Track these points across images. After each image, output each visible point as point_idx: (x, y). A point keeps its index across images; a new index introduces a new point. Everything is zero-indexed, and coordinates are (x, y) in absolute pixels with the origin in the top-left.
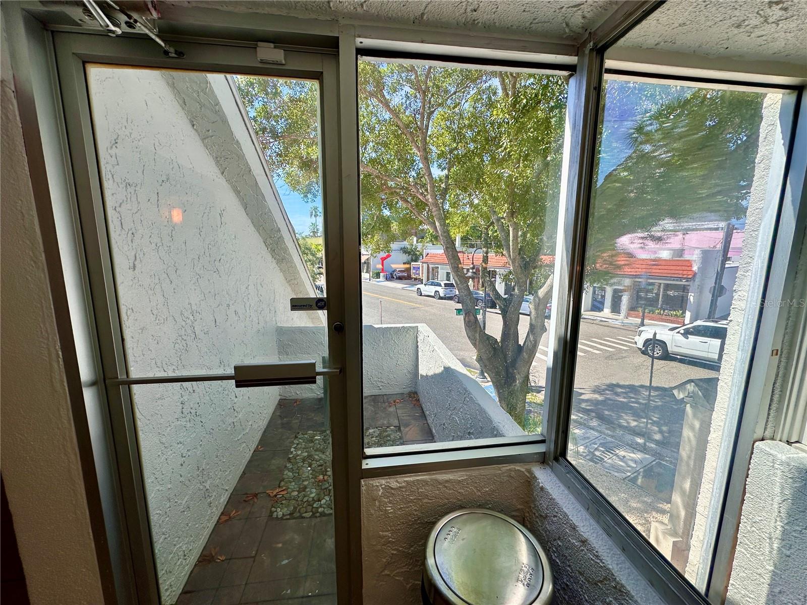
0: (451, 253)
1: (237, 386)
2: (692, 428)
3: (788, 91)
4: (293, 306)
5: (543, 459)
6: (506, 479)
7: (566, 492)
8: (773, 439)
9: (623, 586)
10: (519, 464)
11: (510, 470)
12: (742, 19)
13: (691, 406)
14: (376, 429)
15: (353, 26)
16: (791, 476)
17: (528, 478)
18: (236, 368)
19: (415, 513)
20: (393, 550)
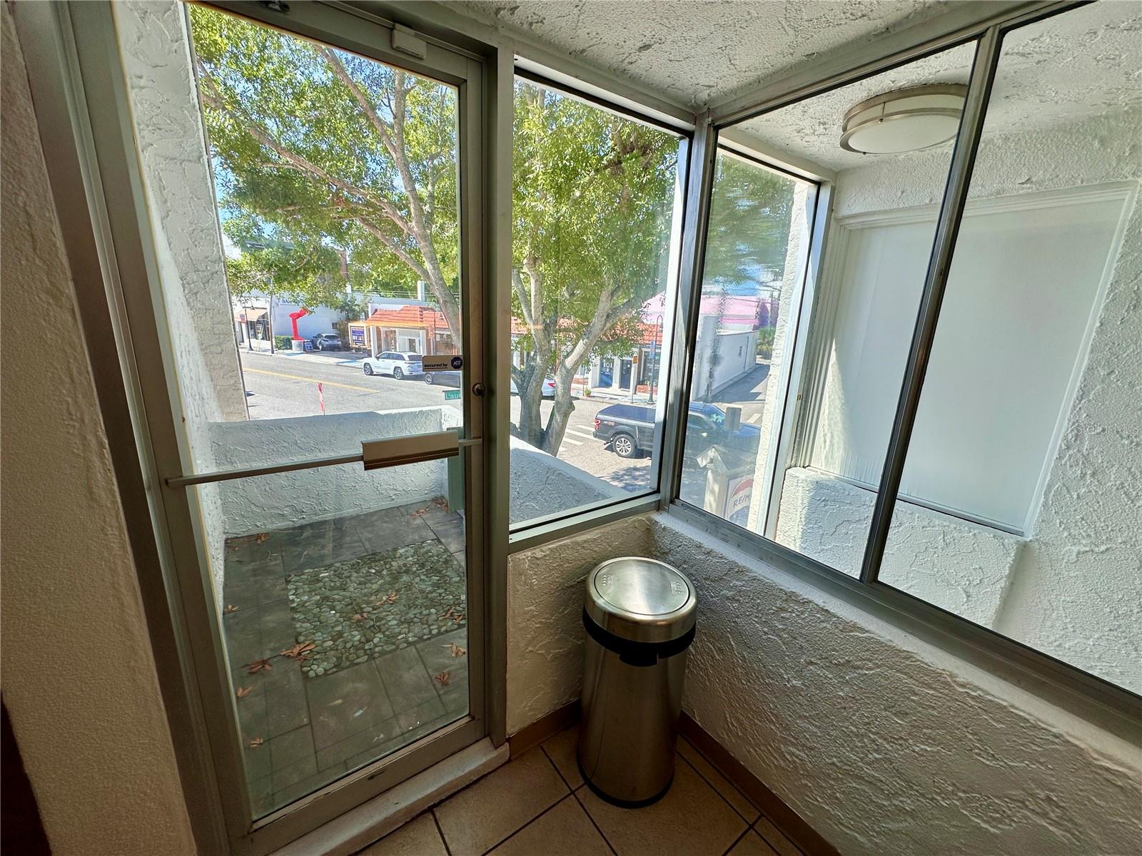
0: (451, 309)
1: (366, 468)
2: (713, 492)
3: (813, 185)
4: (425, 366)
5: (659, 507)
6: (631, 530)
7: (685, 525)
8: (795, 466)
9: (744, 567)
10: (640, 515)
11: (635, 521)
12: (801, 127)
13: (712, 472)
14: (407, 548)
15: (512, 39)
16: (808, 489)
17: (648, 525)
18: (366, 446)
19: (557, 580)
20: (536, 624)
